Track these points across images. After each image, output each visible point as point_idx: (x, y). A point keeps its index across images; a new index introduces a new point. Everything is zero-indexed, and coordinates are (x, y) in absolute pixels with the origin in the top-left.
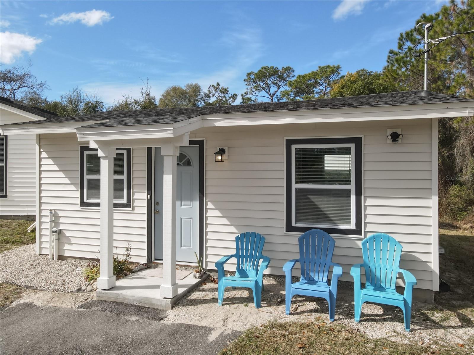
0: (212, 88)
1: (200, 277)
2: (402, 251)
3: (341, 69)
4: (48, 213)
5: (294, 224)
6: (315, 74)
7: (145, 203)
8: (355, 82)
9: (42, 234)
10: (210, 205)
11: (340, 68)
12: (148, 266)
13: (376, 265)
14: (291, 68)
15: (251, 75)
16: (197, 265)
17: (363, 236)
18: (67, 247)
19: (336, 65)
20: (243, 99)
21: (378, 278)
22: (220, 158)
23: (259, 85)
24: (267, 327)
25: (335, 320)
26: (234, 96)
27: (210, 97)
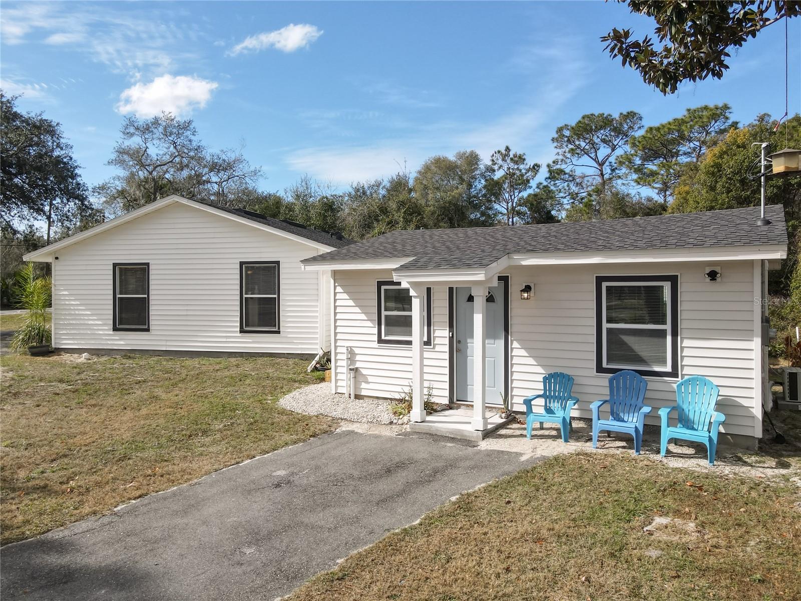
0: (498, 155)
1: (507, 417)
2: (718, 395)
3: (730, 111)
4: (344, 350)
5: (605, 365)
6: (680, 123)
7: (447, 341)
8: (744, 146)
9: (337, 371)
10: (516, 344)
11: (729, 108)
12: (450, 407)
13: (691, 408)
14: (635, 114)
15: (565, 131)
16: (503, 407)
17: (679, 379)
18: (363, 385)
19: (720, 105)
20: (550, 171)
21: (691, 420)
22: (526, 295)
23: (578, 147)
24: (573, 454)
25: (640, 454)
26: (536, 168)
27: (494, 171)
